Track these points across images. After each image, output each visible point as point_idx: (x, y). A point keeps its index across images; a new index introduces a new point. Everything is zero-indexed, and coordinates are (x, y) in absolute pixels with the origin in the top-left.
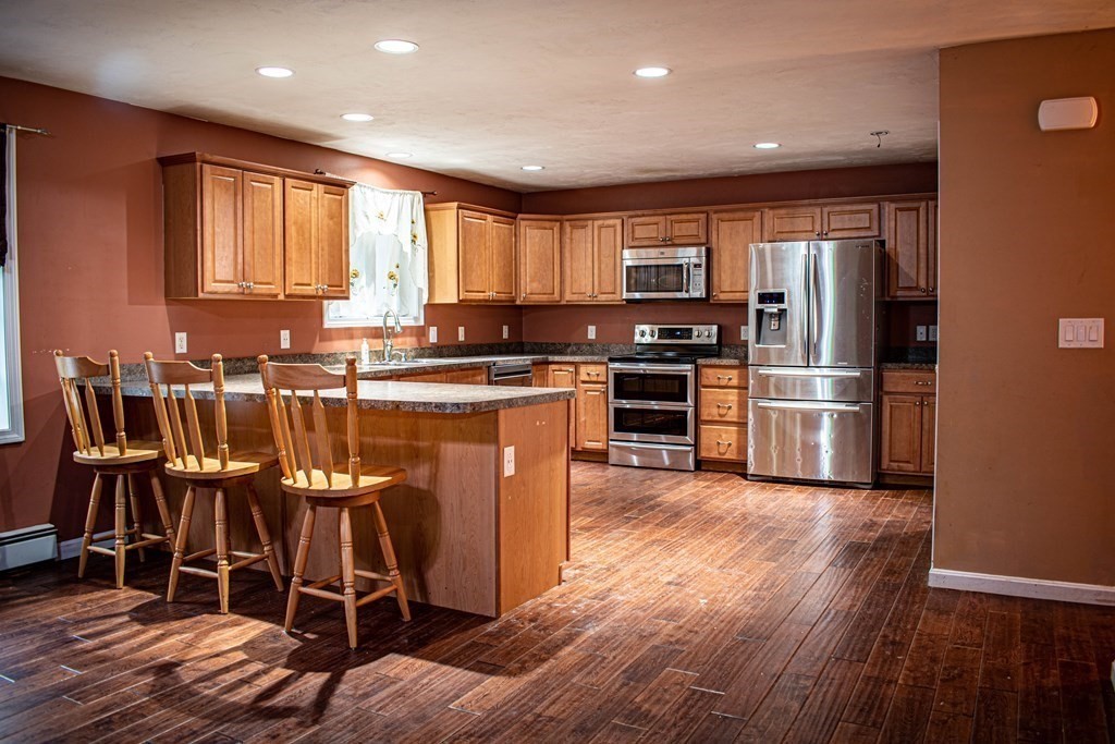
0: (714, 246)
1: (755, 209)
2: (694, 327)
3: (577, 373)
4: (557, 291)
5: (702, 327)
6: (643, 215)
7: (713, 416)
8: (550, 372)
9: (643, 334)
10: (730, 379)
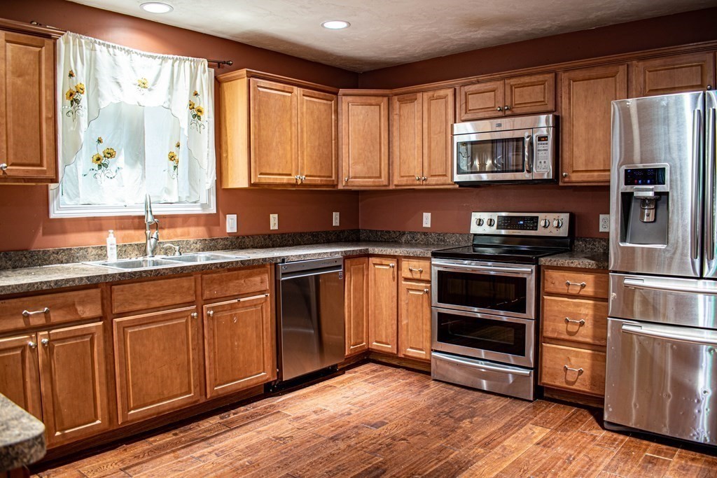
0: (564, 113)
1: (620, 63)
2: (541, 216)
3: (399, 268)
4: (384, 173)
5: (550, 216)
6: (478, 82)
7: (559, 333)
8: (371, 265)
9: (480, 223)
10: (583, 286)
